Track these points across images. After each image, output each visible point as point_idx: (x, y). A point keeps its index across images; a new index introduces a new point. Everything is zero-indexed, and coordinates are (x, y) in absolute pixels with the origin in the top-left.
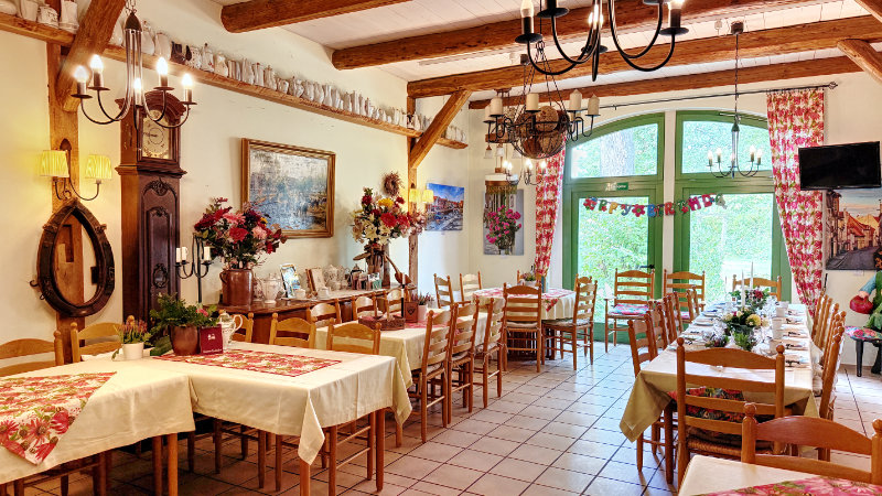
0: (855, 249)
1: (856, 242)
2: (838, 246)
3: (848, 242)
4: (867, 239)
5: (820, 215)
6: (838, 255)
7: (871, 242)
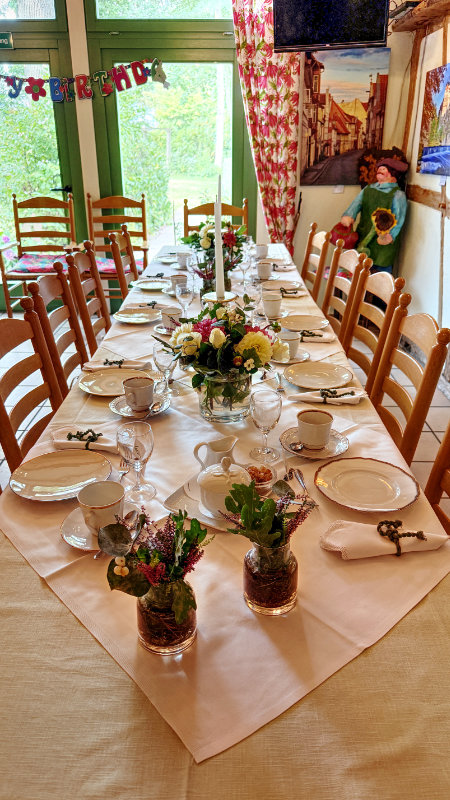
0: (337, 153)
1: (338, 143)
2: (317, 149)
3: (328, 144)
4: (351, 138)
5: (296, 98)
6: (315, 162)
7: (356, 142)
